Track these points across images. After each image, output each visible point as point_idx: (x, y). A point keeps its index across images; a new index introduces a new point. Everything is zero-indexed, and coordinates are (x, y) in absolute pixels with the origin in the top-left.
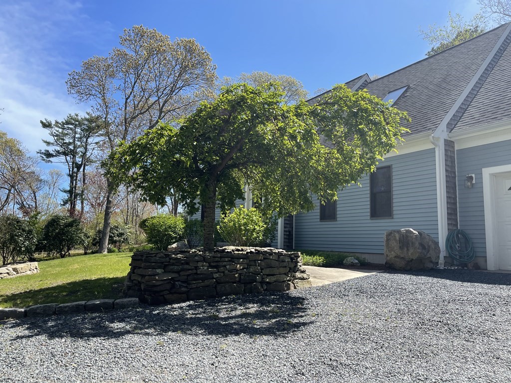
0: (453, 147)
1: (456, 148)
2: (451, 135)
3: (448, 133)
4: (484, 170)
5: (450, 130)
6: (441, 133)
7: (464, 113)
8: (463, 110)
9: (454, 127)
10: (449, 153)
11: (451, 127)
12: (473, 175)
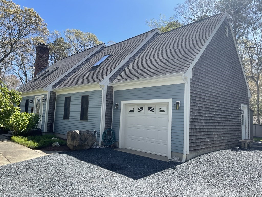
0: (113, 89)
1: (114, 90)
2: (111, 84)
3: (110, 83)
4: (122, 102)
5: (111, 81)
6: (106, 82)
7: (121, 73)
8: (120, 71)
9: (114, 80)
10: (110, 92)
11: (111, 79)
12: (118, 104)
